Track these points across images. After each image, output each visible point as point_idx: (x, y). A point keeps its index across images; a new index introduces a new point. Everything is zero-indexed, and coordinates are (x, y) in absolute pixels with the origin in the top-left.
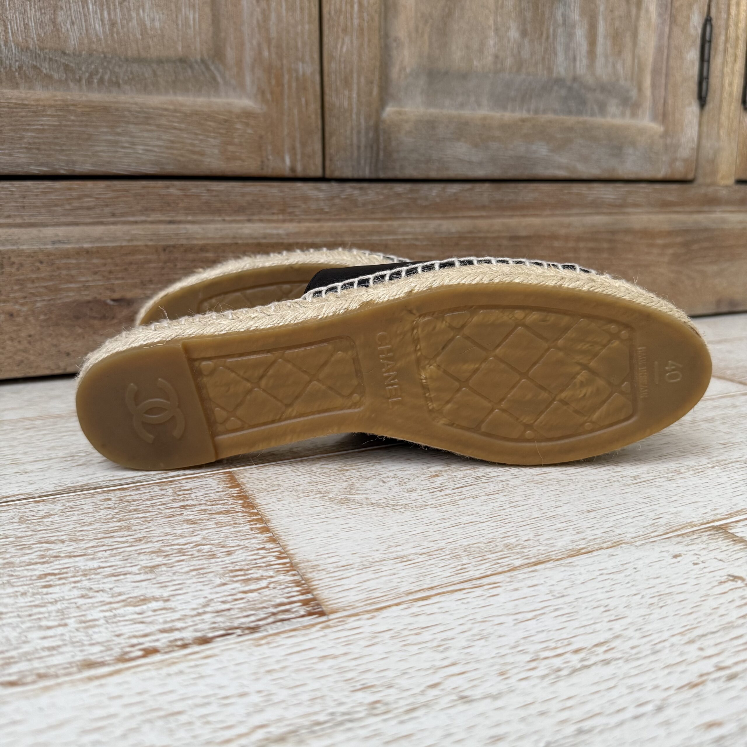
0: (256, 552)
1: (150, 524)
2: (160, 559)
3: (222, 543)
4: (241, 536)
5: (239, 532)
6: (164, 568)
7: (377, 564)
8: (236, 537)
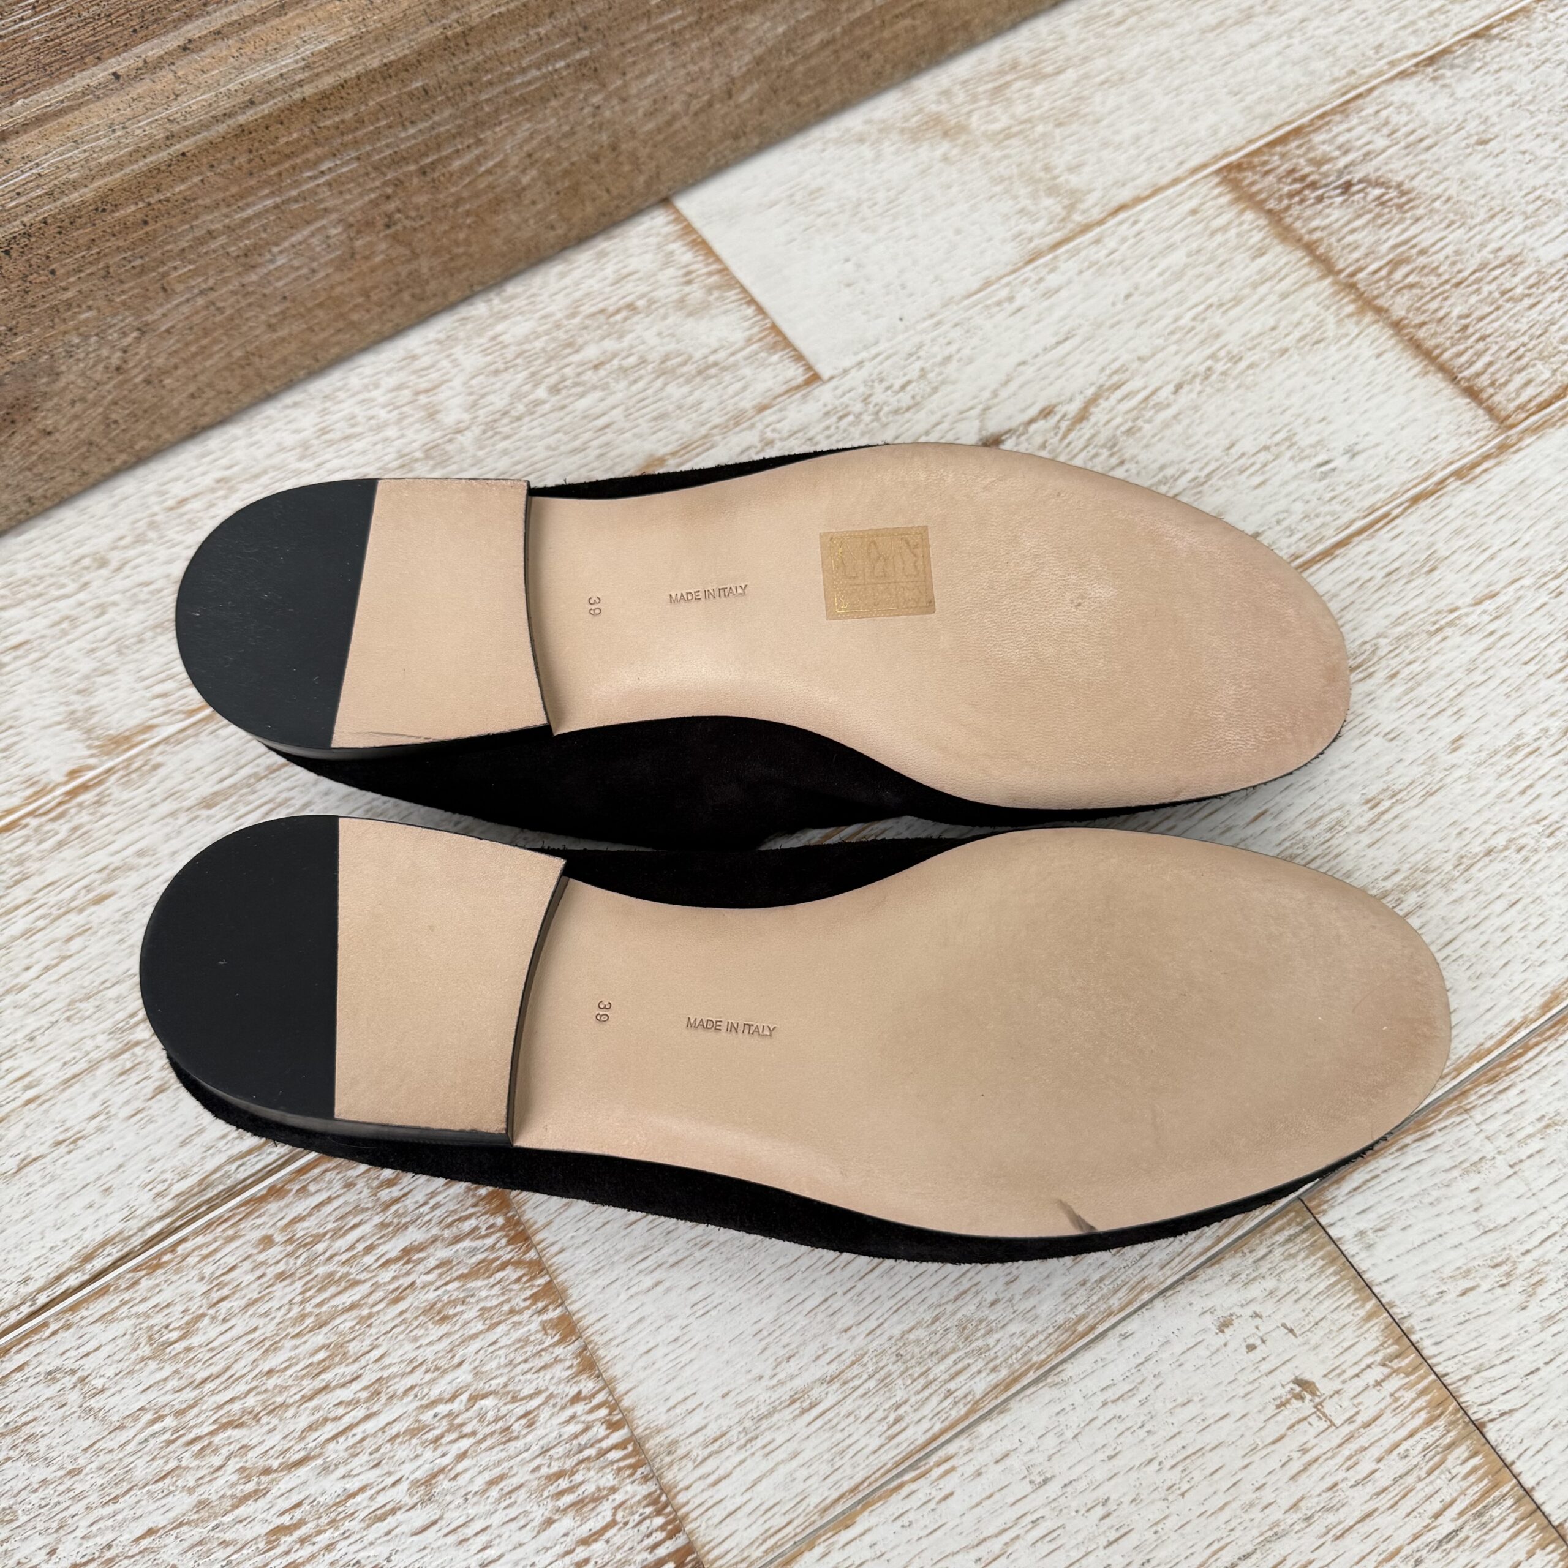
0: (569, 1412)
1: (373, 1330)
2: (428, 1454)
3: (510, 1388)
4: (534, 1355)
5: (525, 1341)
6: (446, 1484)
7: (765, 1424)
8: (526, 1361)
